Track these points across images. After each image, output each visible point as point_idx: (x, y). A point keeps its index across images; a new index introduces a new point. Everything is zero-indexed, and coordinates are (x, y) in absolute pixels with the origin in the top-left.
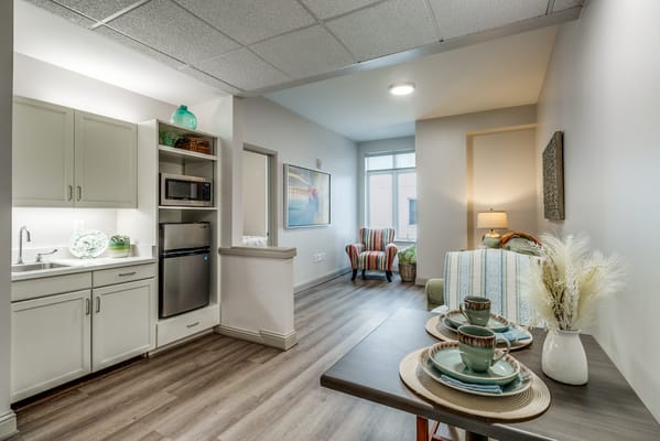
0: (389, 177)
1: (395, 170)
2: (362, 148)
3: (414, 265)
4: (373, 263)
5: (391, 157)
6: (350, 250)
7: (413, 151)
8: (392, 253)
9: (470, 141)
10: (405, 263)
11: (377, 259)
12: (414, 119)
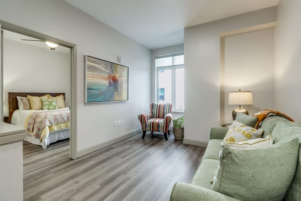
0: (170, 71)
1: (173, 67)
2: (154, 53)
3: (183, 129)
4: (155, 127)
5: (171, 58)
6: (141, 118)
7: (183, 54)
8: (168, 121)
9: (223, 40)
10: (177, 128)
11: (158, 125)
12: (183, 28)
